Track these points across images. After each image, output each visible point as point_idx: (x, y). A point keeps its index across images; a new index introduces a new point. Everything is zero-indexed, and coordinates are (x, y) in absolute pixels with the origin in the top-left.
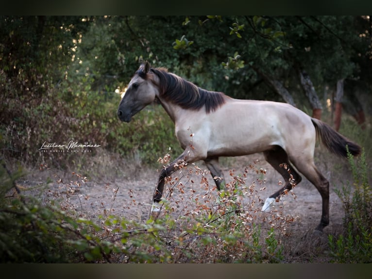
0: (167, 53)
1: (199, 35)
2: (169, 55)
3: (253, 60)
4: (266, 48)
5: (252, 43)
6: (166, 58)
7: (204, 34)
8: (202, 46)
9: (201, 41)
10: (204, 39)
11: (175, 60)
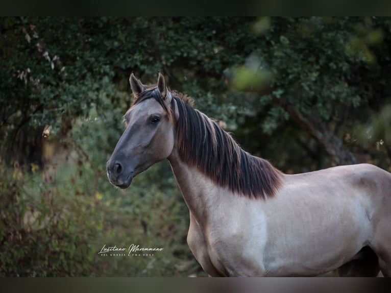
0: (86, 63)
1: (160, 24)
2: (90, 70)
3: (282, 86)
4: (312, 59)
5: (281, 45)
6: (83, 77)
7: (171, 24)
8: (168, 50)
9: (166, 39)
10: (171, 33)
11: (106, 79)
